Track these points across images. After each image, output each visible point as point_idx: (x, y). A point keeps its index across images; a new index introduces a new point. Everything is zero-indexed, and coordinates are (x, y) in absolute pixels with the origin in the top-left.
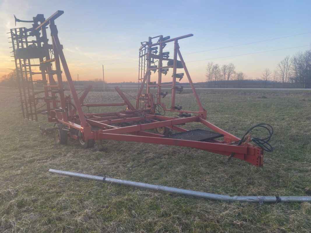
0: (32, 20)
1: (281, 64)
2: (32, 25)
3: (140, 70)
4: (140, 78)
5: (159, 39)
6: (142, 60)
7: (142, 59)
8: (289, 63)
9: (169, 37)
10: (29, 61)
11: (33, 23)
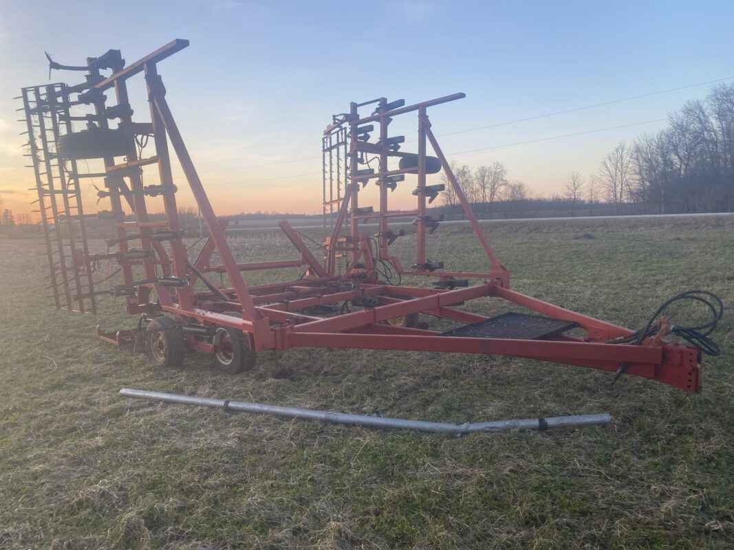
0: (85, 64)
1: (609, 161)
2: (85, 78)
3: (328, 182)
4: (328, 200)
5: (378, 106)
6: (331, 158)
7: (331, 155)
8: (626, 158)
9: (402, 102)
10: (74, 165)
11: (87, 73)
